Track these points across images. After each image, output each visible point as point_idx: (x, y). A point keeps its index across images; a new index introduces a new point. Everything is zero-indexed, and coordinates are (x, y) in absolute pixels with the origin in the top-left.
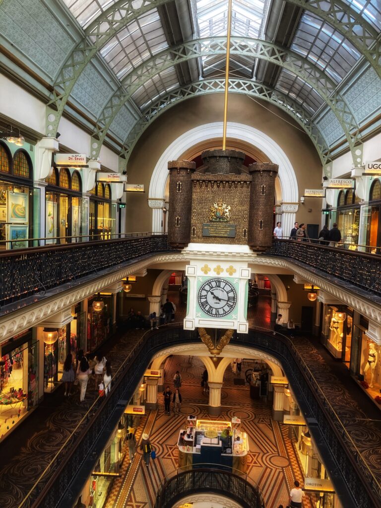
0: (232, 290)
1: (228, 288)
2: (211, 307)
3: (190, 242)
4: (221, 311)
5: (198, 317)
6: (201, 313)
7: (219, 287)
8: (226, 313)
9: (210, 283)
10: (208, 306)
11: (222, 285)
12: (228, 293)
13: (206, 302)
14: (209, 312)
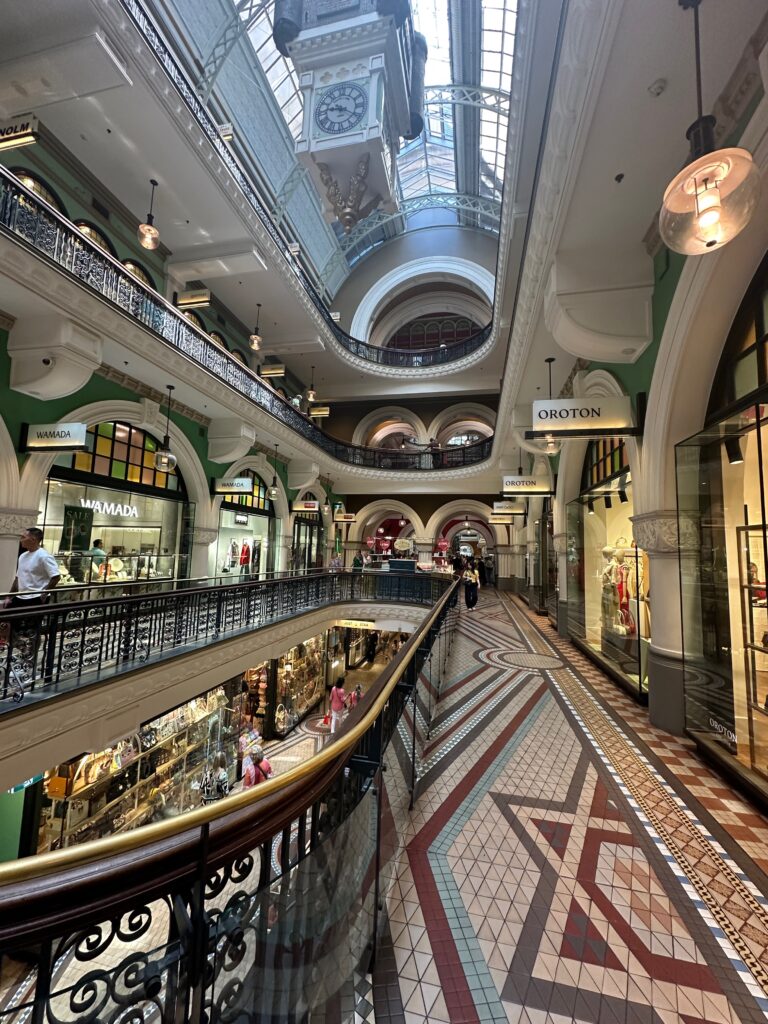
0: (360, 95)
1: (355, 94)
2: (332, 123)
3: (300, 30)
4: (346, 125)
5: (315, 138)
6: (318, 131)
7: (344, 94)
8: (352, 126)
9: (331, 94)
10: (329, 123)
11: (348, 91)
12: (355, 99)
13: (327, 118)
14: (330, 130)
